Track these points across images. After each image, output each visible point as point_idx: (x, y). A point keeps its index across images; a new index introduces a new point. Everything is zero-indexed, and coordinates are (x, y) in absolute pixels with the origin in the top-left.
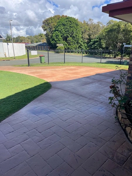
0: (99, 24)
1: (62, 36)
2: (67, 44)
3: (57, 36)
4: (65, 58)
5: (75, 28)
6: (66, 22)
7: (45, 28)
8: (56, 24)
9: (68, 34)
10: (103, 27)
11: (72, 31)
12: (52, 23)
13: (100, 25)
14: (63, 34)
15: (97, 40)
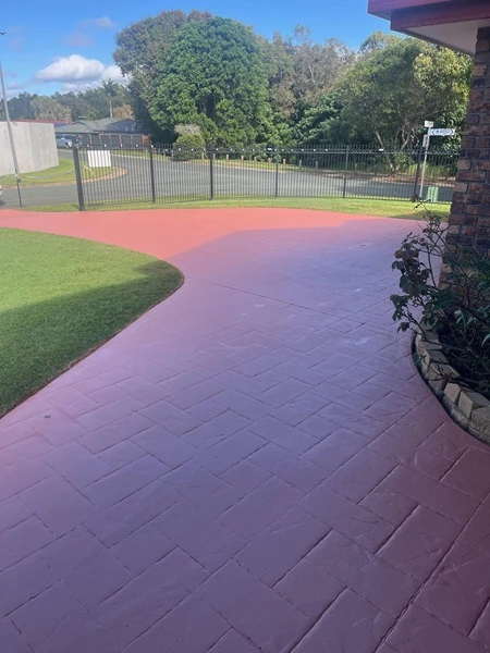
0: (332, 47)
1: (193, 94)
2: (213, 124)
3: (173, 92)
4: (215, 180)
5: (243, 62)
6: (209, 36)
7: (129, 62)
8: (167, 46)
9: (217, 84)
10: (349, 59)
11: (233, 75)
12: (153, 40)
13: (337, 50)
14: (196, 85)
15: (328, 109)
